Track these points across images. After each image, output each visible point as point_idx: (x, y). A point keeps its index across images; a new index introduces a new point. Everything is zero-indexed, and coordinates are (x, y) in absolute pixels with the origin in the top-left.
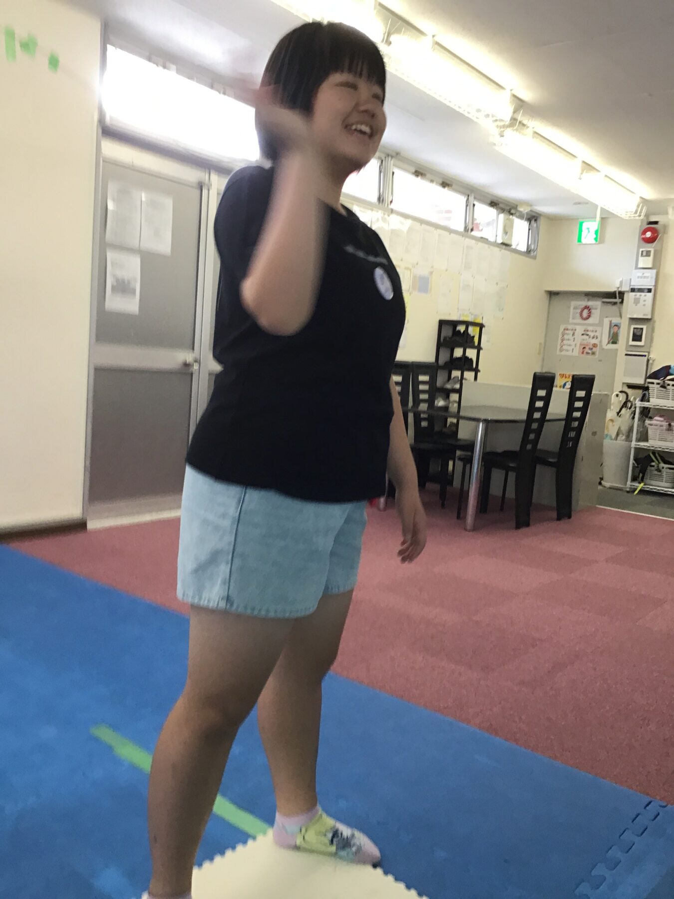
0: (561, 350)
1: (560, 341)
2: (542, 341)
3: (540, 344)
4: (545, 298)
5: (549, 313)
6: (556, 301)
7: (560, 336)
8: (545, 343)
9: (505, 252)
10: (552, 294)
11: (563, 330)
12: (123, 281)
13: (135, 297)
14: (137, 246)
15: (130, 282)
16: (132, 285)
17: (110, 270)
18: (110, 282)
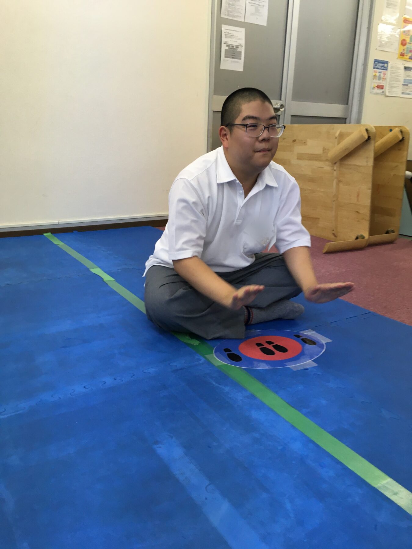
12: (233, 46)
13: (240, 59)
14: (242, 20)
15: (237, 47)
16: (239, 50)
17: (224, 39)
18: (224, 48)
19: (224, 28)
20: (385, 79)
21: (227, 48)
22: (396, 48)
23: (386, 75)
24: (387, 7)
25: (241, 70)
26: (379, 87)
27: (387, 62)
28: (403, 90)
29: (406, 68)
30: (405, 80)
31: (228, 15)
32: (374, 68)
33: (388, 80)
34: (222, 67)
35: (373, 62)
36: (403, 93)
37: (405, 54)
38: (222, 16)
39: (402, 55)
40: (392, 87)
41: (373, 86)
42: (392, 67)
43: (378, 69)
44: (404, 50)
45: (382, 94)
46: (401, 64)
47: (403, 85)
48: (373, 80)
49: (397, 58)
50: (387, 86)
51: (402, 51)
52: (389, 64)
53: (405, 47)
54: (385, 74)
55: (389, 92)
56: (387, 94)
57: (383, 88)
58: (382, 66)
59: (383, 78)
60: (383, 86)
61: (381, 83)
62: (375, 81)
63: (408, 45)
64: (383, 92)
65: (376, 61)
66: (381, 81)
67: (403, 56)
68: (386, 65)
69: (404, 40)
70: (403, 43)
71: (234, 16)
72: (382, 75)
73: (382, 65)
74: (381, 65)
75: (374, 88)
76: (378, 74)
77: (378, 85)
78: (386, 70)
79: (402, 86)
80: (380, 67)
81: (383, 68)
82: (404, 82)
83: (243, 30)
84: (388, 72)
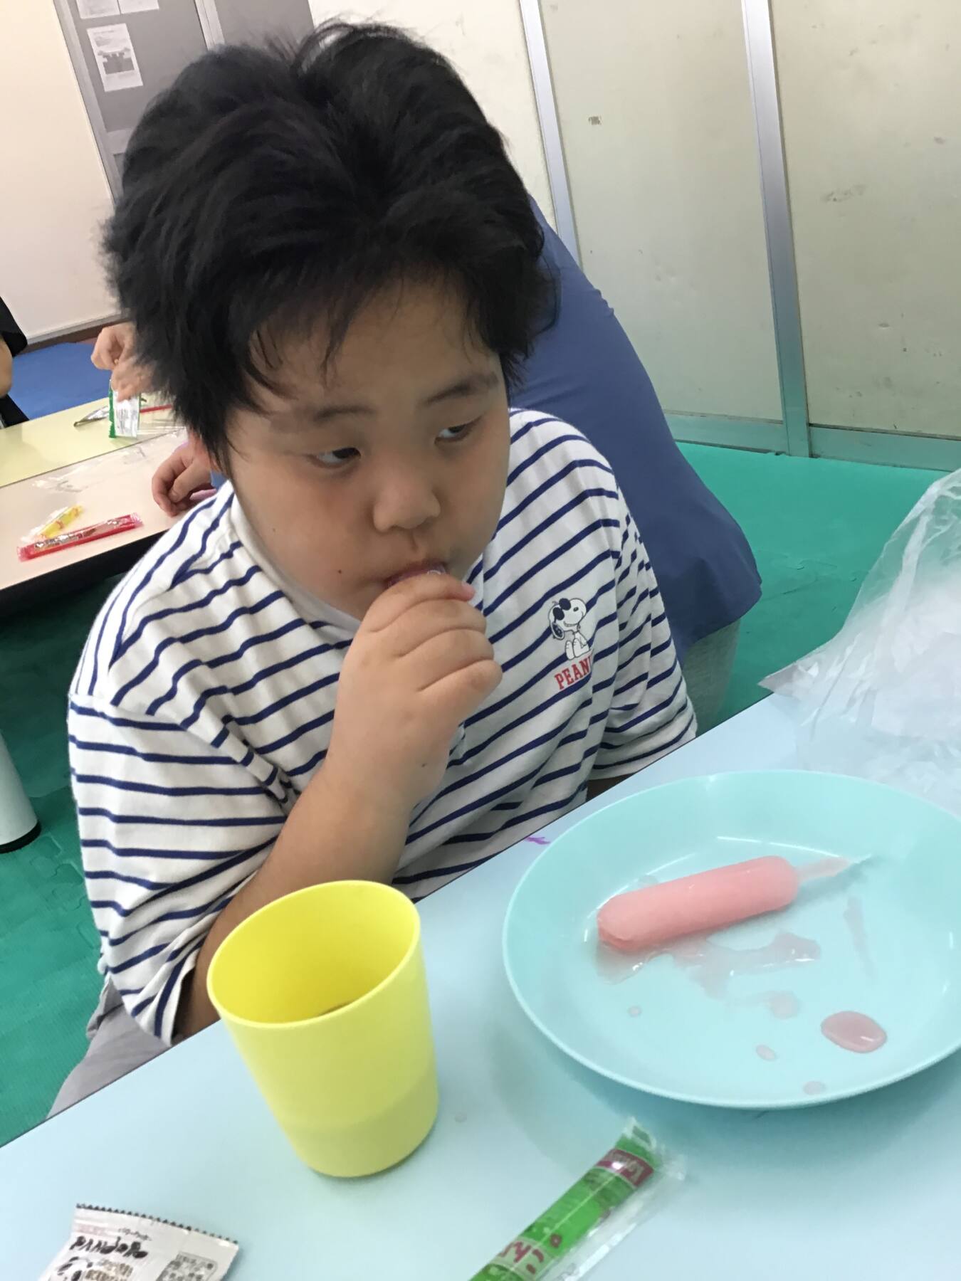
12: (114, 55)
13: (133, 69)
14: (118, 13)
15: (122, 54)
16: (126, 56)
17: (96, 49)
18: (100, 61)
19: (91, 33)
21: (106, 60)
25: (140, 83)
31: (92, 13)
34: (107, 89)
38: (83, 17)
71: (102, 11)
83: (124, 26)
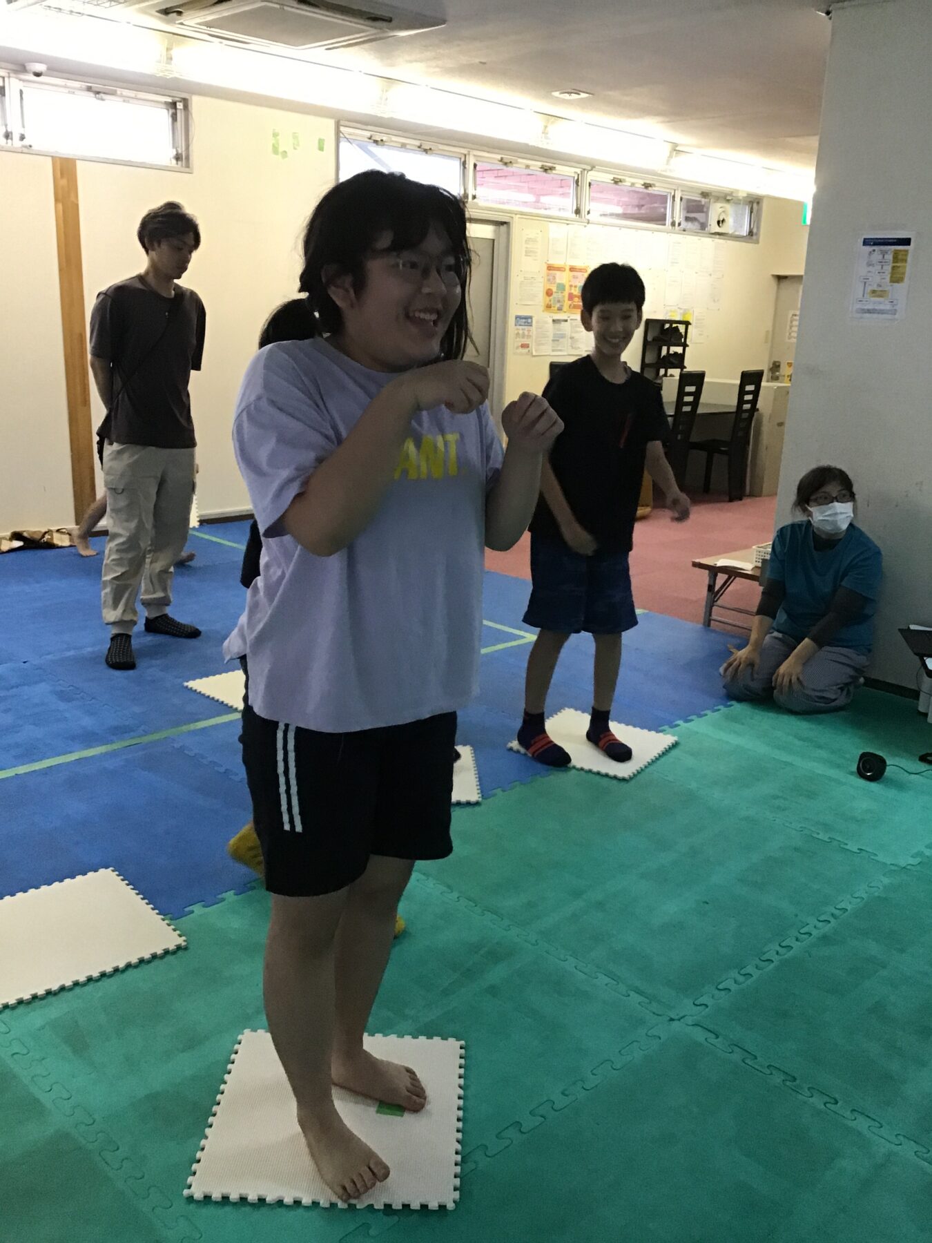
0: (789, 338)
1: (788, 327)
2: (771, 329)
3: (768, 332)
4: (774, 283)
5: (777, 299)
6: (784, 284)
7: (789, 323)
8: (773, 330)
9: (719, 241)
10: (780, 278)
11: (791, 315)
20: (530, 336)
22: (541, 298)
23: (531, 334)
24: (526, 255)
26: (523, 346)
27: (531, 318)
28: (553, 347)
29: (554, 321)
30: (554, 334)
32: (516, 325)
33: (534, 337)
35: (514, 319)
36: (553, 351)
37: (553, 305)
39: (548, 307)
40: (539, 344)
41: (516, 345)
42: (537, 322)
43: (520, 325)
44: (550, 301)
45: (527, 354)
46: (548, 317)
47: (553, 340)
48: (516, 338)
49: (543, 311)
50: (534, 344)
51: (547, 302)
52: (534, 319)
53: (551, 297)
54: (529, 331)
55: (536, 351)
56: (534, 354)
57: (528, 347)
58: (525, 322)
59: (527, 336)
60: (528, 344)
61: (525, 341)
62: (518, 339)
63: (555, 295)
64: (529, 351)
65: (517, 317)
66: (525, 339)
67: (551, 307)
68: (529, 321)
69: (549, 289)
70: (549, 293)
72: (526, 333)
73: (526, 320)
74: (524, 320)
75: (517, 348)
76: (521, 332)
77: (522, 344)
78: (531, 326)
79: (551, 342)
80: (523, 324)
81: (526, 324)
82: (554, 337)
84: (534, 328)
